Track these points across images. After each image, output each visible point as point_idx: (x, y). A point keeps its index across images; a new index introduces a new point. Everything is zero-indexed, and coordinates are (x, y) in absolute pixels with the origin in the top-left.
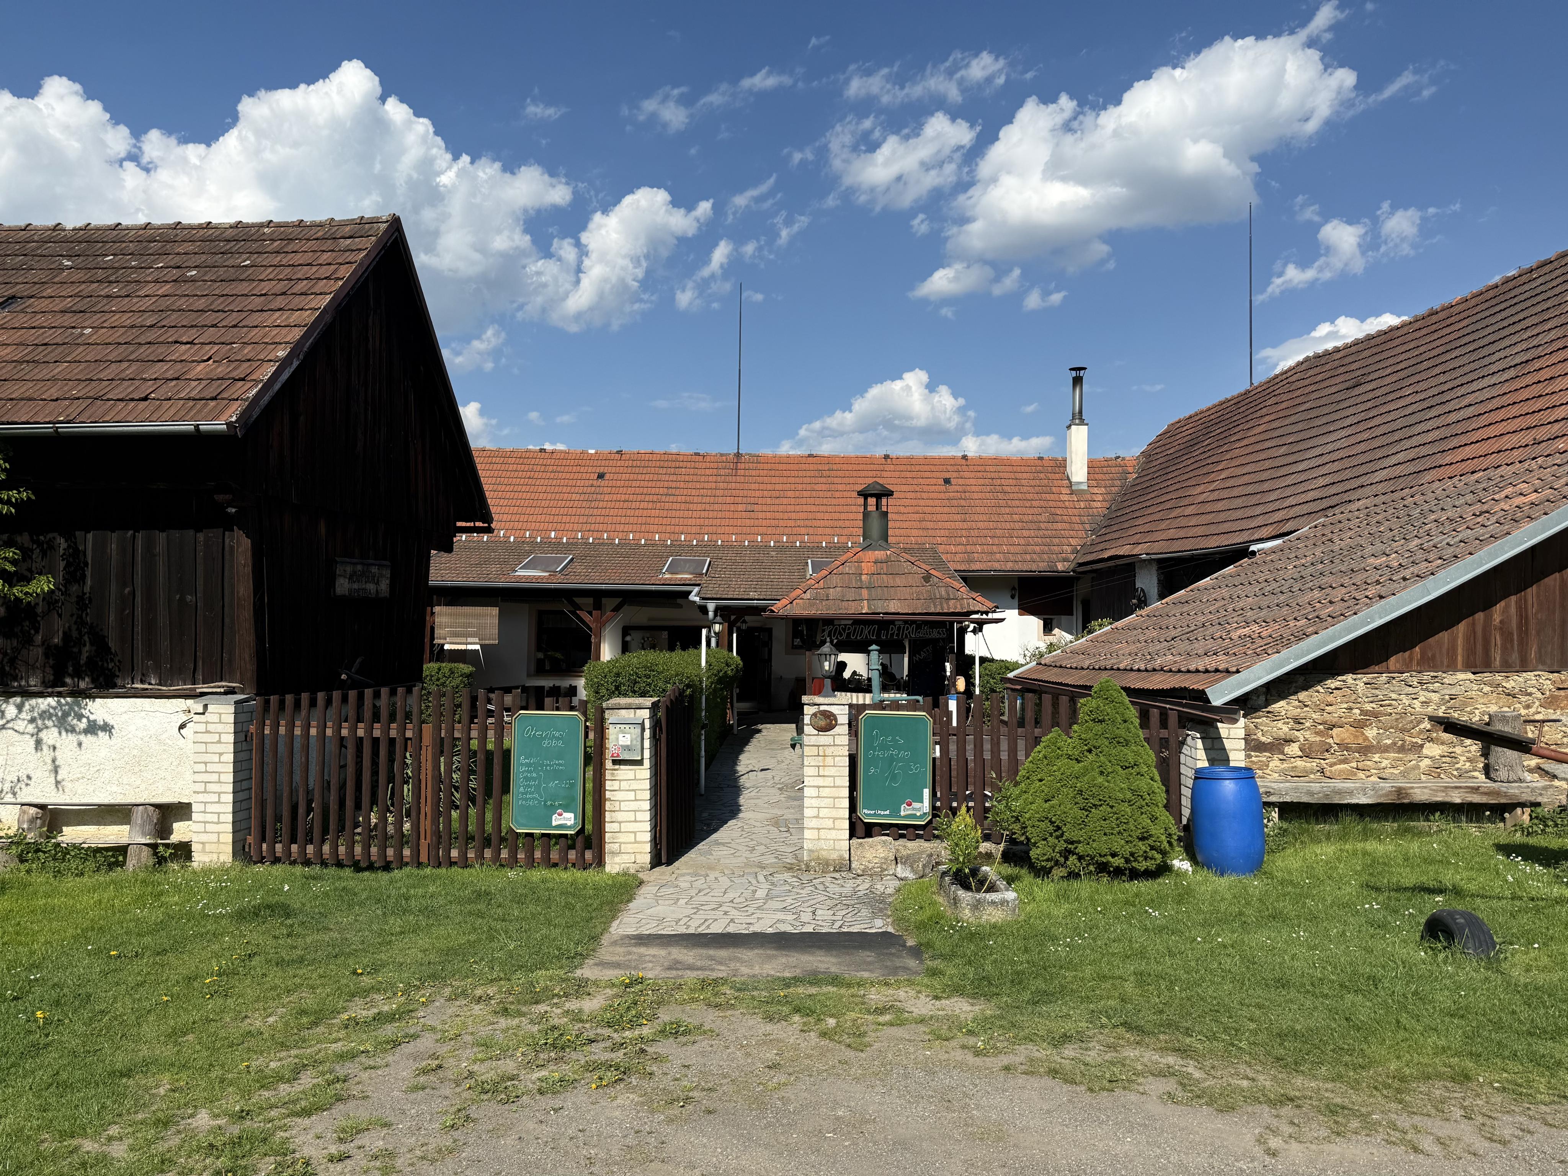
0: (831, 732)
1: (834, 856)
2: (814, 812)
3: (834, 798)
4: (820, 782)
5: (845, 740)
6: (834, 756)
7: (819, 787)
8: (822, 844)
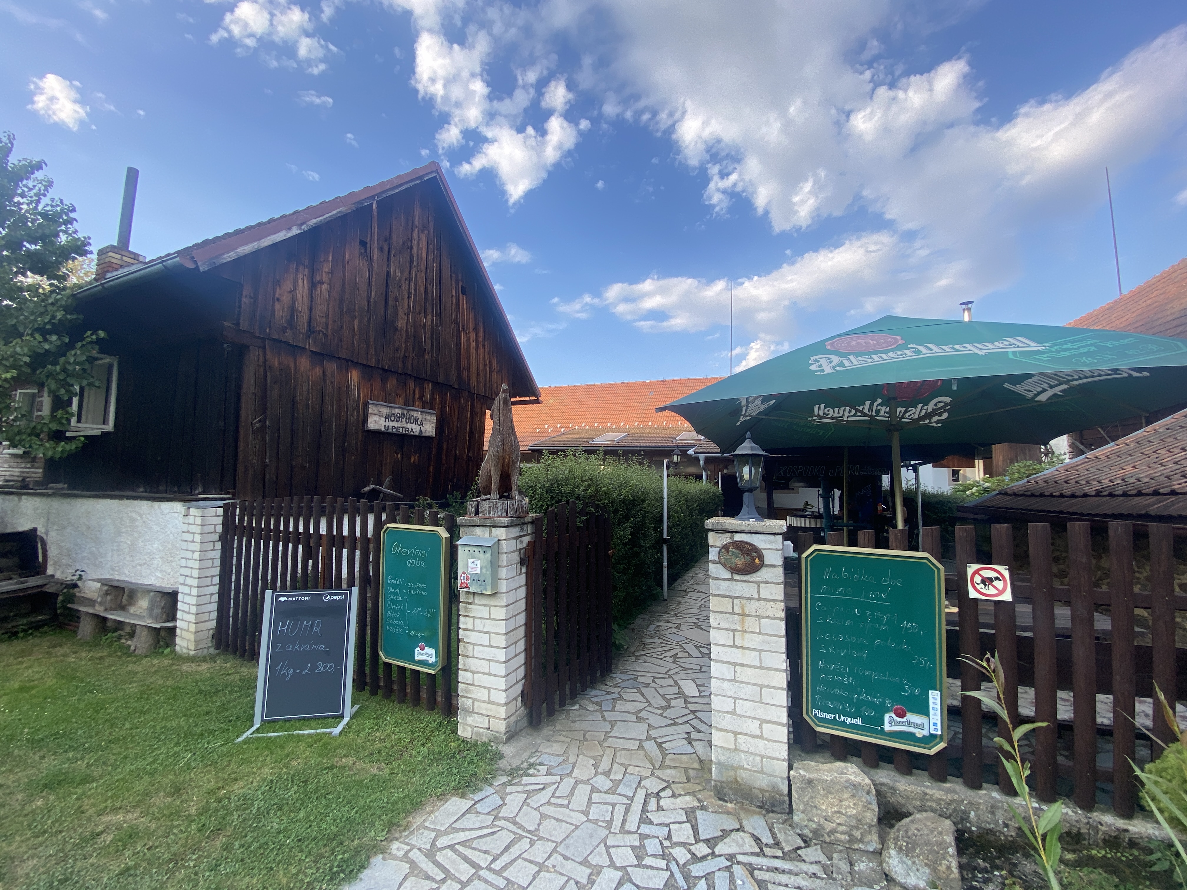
0: (754, 577)
1: (762, 782)
2: (728, 705)
3: (762, 686)
4: (736, 656)
5: (778, 592)
6: (760, 617)
7: (735, 664)
8: (742, 760)
